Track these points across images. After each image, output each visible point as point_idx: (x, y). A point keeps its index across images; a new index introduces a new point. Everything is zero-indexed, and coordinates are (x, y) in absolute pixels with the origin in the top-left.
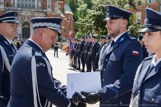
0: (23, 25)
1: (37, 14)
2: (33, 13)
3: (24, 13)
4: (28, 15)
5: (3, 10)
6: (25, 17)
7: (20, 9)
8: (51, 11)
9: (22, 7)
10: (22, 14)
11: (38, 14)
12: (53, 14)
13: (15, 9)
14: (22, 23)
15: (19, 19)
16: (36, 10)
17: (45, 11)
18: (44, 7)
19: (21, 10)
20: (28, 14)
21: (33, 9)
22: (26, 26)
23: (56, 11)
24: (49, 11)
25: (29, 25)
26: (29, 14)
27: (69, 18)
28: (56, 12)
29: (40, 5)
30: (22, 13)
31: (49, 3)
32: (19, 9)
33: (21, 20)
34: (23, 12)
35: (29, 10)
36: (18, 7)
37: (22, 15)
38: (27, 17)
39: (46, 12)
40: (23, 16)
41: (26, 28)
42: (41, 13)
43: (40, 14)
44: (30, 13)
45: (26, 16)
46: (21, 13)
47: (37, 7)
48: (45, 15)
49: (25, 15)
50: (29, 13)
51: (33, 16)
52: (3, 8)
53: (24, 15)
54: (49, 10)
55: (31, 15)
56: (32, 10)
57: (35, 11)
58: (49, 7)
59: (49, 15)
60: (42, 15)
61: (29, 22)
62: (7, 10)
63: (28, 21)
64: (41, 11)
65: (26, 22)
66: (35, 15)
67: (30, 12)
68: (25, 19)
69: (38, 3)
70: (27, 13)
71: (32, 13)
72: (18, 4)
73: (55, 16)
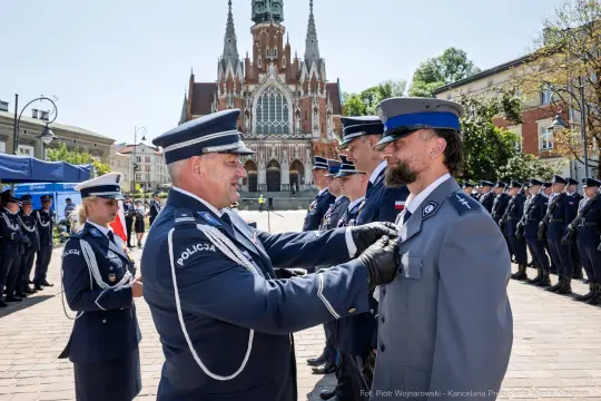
0: (268, 166)
1: (294, 144)
2: (287, 143)
4: (276, 147)
6: (271, 151)
8: (319, 136)
9: (265, 133)
10: (266, 145)
12: (325, 141)
13: (253, 136)
14: (265, 163)
15: (261, 156)
16: (292, 136)
17: (309, 136)
18: (306, 129)
19: (264, 139)
21: (286, 135)
22: (274, 168)
24: (316, 136)
25: (278, 166)
26: (278, 144)
28: (329, 137)
29: (298, 125)
30: (266, 143)
31: (316, 120)
32: (261, 136)
33: (264, 156)
34: (267, 141)
35: (279, 136)
36: (258, 133)
37: (265, 147)
38: (276, 151)
39: (310, 139)
40: (268, 150)
41: (273, 171)
42: (301, 141)
43: (298, 143)
44: (280, 143)
45: (273, 149)
46: (263, 143)
47: (291, 131)
48: (309, 145)
51: (286, 148)
53: (270, 147)
54: (316, 134)
55: (281, 147)
56: (283, 136)
57: (290, 139)
58: (316, 128)
59: (317, 145)
60: (304, 145)
61: (279, 159)
63: (276, 158)
64: (300, 137)
65: (274, 161)
66: (290, 145)
67: (280, 141)
68: (271, 155)
69: (293, 122)
70: (275, 143)
71: (283, 143)
72: (259, 128)
73: (328, 145)
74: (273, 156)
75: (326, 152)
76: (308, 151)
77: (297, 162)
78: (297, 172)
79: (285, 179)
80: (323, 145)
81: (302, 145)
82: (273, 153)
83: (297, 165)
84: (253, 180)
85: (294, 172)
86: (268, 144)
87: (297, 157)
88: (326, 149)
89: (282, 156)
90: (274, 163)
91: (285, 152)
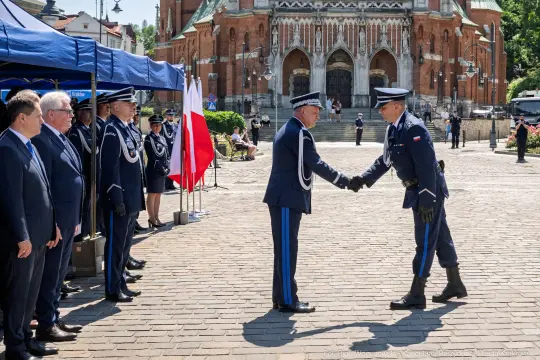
0: (331, 60)
1: (379, 21)
2: (366, 18)
3: (333, 18)
4: (346, 26)
5: (265, 12)
6: (336, 32)
7: (321, 4)
8: (427, 5)
10: (327, 22)
11: (381, 18)
12: (436, 15)
13: (305, 4)
14: (325, 55)
15: (318, 41)
16: (376, 5)
17: (406, 5)
19: (324, 10)
20: (346, 21)
21: (365, 4)
22: (340, 64)
23: (445, 6)
24: (421, 6)
25: (349, 60)
26: (350, 20)
27: (486, 27)
28: (445, 9)
30: (328, 18)
32: (318, 4)
33: (324, 42)
34: (329, 15)
35: (352, 5)
37: (325, 26)
38: (345, 33)
39: (409, 11)
40: (330, 30)
41: (339, 70)
42: (392, 15)
43: (387, 19)
44: (353, 18)
45: (341, 29)
46: (321, 17)
48: (408, 23)
49: (337, 24)
50: (348, 18)
51: (364, 27)
52: (267, 4)
53: (335, 26)
54: (421, 2)
55: (356, 26)
56: (360, 6)
57: (372, 10)
59: (421, 22)
60: (397, 22)
61: (350, 48)
62: (279, 10)
63: (345, 46)
64: (390, 7)
65: (341, 51)
66: (371, 22)
67: (354, 15)
68: (335, 40)
70: (344, 18)
71: (360, 18)
73: (442, 23)
74: (340, 42)
75: (438, 35)
76: (405, 35)
77: (384, 53)
78: (383, 73)
79: (361, 85)
80: (433, 22)
81: (394, 22)
82: (340, 38)
83: (383, 60)
84: (302, 86)
85: (377, 72)
86: (330, 21)
87: (384, 44)
88: (438, 31)
89: (358, 42)
90: (343, 54)
91: (362, 35)
